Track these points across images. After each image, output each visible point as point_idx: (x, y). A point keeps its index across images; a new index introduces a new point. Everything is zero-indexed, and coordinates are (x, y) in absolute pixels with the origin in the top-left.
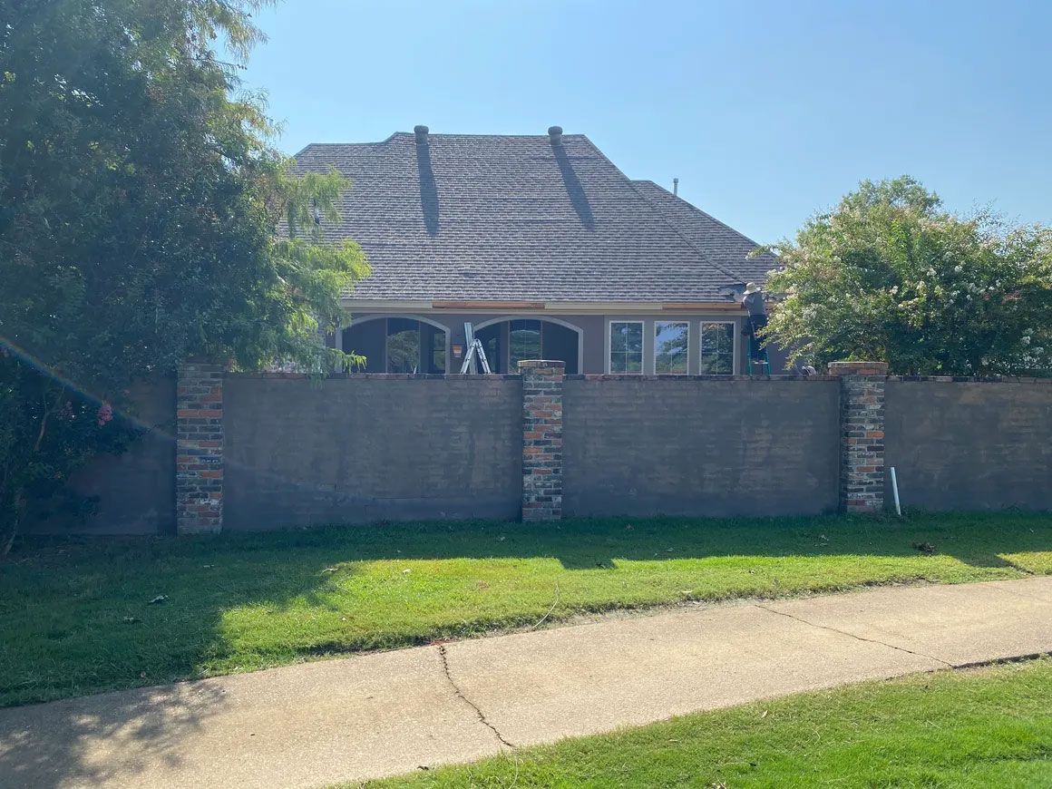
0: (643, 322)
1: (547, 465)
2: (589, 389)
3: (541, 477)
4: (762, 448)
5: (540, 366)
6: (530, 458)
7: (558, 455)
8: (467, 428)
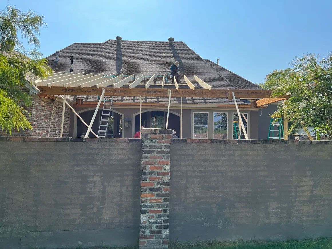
0: (208, 113)
1: (158, 206)
2: (189, 149)
3: (153, 215)
4: (307, 191)
5: (154, 132)
6: (146, 201)
7: (166, 199)
8: (100, 177)
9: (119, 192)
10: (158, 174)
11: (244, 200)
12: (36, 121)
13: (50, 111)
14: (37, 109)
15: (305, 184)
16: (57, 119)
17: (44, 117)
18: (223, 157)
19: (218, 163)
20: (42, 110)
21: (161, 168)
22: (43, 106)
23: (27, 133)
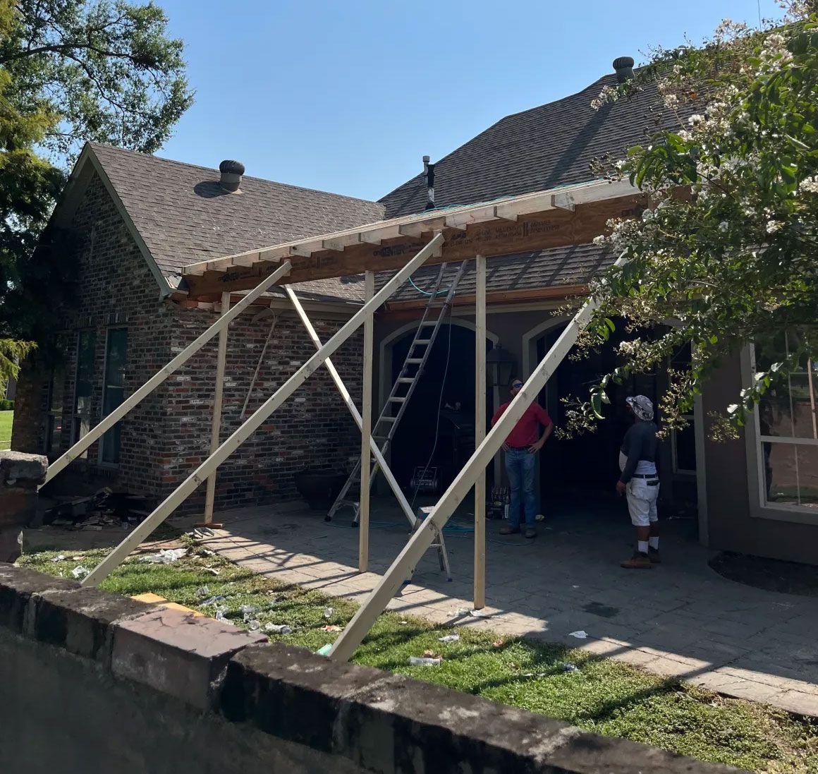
13: (256, 341)
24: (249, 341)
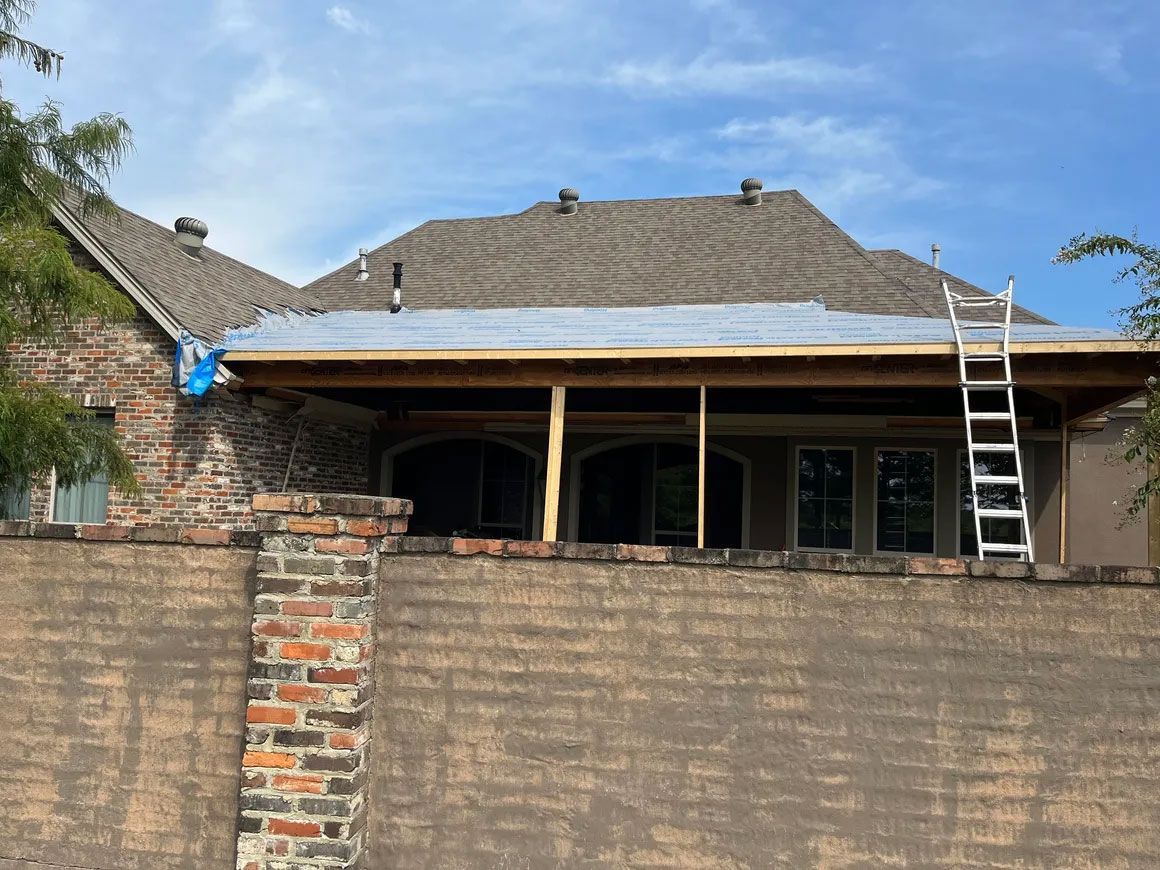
0: (854, 449)
1: (307, 806)
2: (463, 583)
3: (287, 842)
4: (1011, 801)
5: (300, 507)
6: (259, 781)
7: (341, 779)
8: (125, 675)
9: (189, 737)
10: (312, 676)
11: (693, 814)
12: (227, 474)
13: (284, 443)
14: (230, 434)
15: (998, 767)
16: (313, 469)
17: (263, 461)
18: (603, 622)
19: (581, 647)
20: (257, 438)
21: (324, 654)
22: (257, 425)
23: (195, 513)
24: (278, 442)
